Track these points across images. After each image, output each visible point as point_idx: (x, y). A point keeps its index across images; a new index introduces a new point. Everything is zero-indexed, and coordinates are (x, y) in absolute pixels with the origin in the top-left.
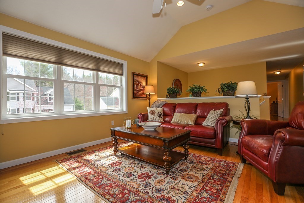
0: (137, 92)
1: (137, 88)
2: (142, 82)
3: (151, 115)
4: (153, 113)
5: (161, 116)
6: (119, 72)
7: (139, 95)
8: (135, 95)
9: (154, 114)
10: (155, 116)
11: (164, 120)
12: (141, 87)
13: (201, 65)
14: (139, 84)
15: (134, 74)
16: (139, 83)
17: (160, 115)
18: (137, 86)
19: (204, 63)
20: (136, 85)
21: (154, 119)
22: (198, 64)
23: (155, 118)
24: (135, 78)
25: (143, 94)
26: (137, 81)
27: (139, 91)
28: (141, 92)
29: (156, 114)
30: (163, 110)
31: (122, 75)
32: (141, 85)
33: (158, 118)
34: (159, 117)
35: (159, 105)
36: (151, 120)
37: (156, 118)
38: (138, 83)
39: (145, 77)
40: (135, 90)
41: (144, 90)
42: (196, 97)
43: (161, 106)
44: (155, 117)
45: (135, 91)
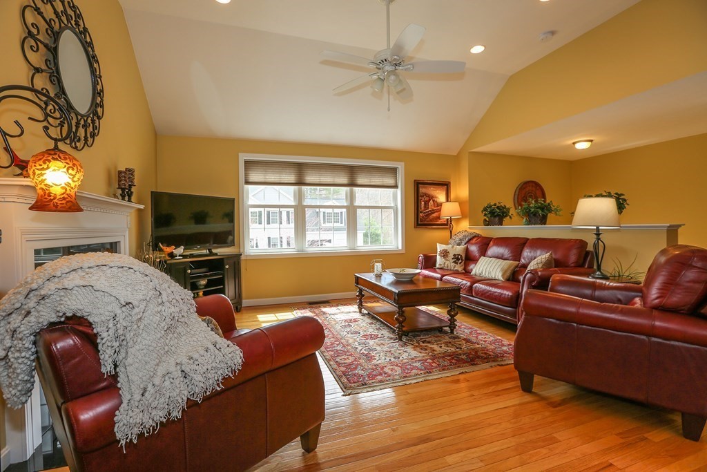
0: (426, 216)
1: (425, 207)
2: (437, 195)
3: (442, 258)
4: (445, 254)
5: (460, 261)
6: (390, 182)
7: (431, 221)
8: (421, 221)
9: (447, 256)
10: (447, 260)
11: (464, 269)
12: (434, 205)
13: (583, 146)
14: (430, 200)
15: (418, 184)
16: (431, 197)
17: (458, 259)
18: (425, 204)
19: (591, 141)
20: (423, 203)
22: (574, 143)
23: (447, 264)
24: (420, 189)
25: (438, 218)
26: (426, 194)
27: (430, 214)
28: (435, 215)
29: (451, 256)
30: (467, 250)
31: (396, 187)
32: (434, 201)
34: (455, 262)
35: (461, 240)
36: (439, 267)
37: (449, 264)
38: (427, 199)
39: (446, 186)
40: (421, 212)
41: (440, 210)
44: (448, 262)
45: (421, 214)
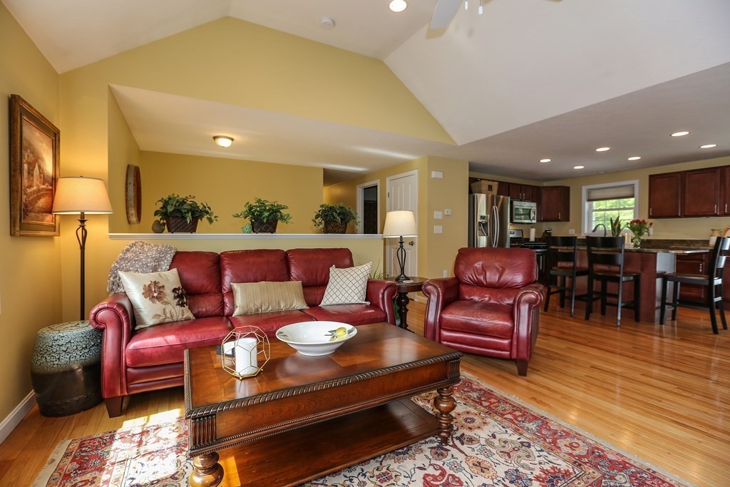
0: (31, 203)
2: (43, 155)
3: (153, 302)
5: (185, 300)
7: (36, 216)
8: (25, 218)
9: (163, 294)
10: (167, 303)
12: (40, 177)
13: (224, 143)
15: (21, 111)
16: (36, 157)
17: (181, 297)
18: (29, 171)
19: (232, 140)
21: (168, 315)
22: (215, 138)
23: (167, 311)
24: (24, 128)
25: (47, 211)
27: (35, 200)
28: (41, 203)
29: (169, 293)
30: (181, 278)
33: (178, 307)
34: (181, 304)
35: (158, 260)
36: (156, 321)
37: (173, 310)
38: (31, 158)
39: (53, 137)
40: (25, 192)
42: (264, 232)
43: (166, 264)
44: (169, 308)
45: (24, 198)
